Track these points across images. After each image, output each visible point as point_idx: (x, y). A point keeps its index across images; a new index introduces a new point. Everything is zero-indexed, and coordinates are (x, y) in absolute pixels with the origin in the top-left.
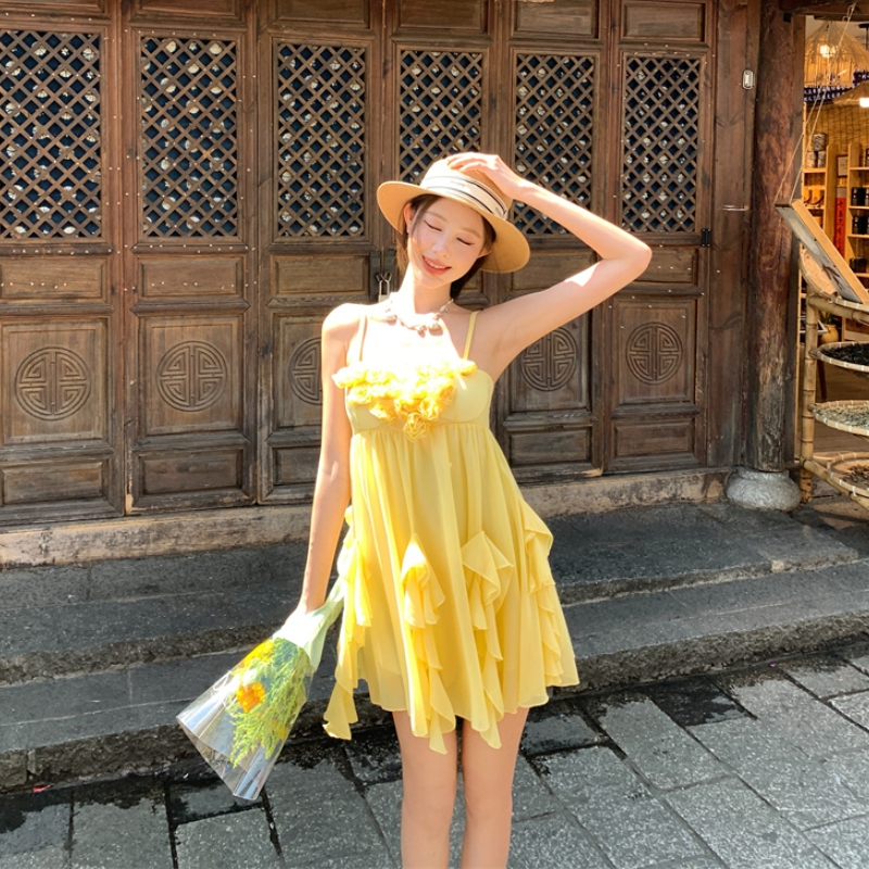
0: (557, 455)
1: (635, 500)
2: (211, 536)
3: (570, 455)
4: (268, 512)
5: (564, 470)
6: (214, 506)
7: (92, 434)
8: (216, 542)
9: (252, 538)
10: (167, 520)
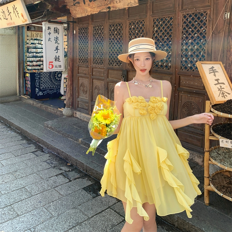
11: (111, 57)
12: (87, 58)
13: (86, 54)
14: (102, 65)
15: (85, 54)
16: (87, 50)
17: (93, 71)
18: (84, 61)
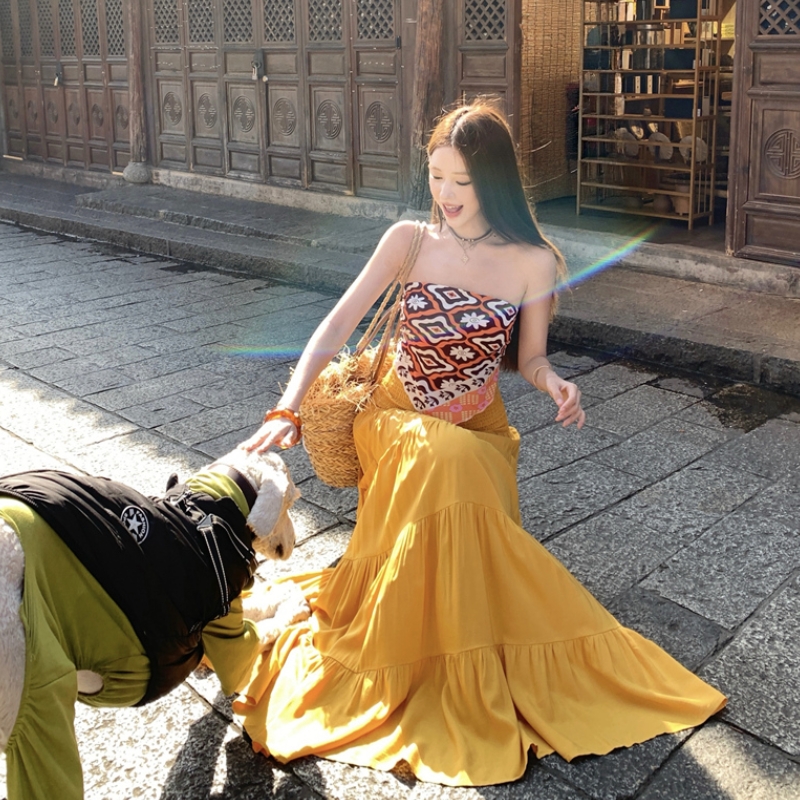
0: (333, 178)
1: (363, 214)
2: (210, 187)
3: (339, 180)
4: (227, 181)
5: (334, 187)
6: (213, 174)
7: (183, 133)
8: (212, 191)
9: (221, 193)
10: (198, 176)
11: (230, 19)
12: (176, 27)
13: (173, 16)
14: (211, 42)
15: (170, 17)
16: (175, 7)
17: (193, 60)
18: (168, 37)
